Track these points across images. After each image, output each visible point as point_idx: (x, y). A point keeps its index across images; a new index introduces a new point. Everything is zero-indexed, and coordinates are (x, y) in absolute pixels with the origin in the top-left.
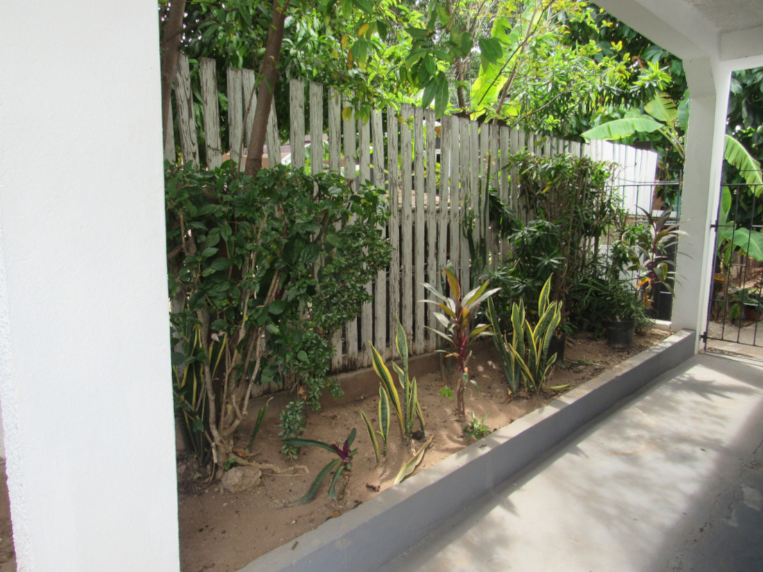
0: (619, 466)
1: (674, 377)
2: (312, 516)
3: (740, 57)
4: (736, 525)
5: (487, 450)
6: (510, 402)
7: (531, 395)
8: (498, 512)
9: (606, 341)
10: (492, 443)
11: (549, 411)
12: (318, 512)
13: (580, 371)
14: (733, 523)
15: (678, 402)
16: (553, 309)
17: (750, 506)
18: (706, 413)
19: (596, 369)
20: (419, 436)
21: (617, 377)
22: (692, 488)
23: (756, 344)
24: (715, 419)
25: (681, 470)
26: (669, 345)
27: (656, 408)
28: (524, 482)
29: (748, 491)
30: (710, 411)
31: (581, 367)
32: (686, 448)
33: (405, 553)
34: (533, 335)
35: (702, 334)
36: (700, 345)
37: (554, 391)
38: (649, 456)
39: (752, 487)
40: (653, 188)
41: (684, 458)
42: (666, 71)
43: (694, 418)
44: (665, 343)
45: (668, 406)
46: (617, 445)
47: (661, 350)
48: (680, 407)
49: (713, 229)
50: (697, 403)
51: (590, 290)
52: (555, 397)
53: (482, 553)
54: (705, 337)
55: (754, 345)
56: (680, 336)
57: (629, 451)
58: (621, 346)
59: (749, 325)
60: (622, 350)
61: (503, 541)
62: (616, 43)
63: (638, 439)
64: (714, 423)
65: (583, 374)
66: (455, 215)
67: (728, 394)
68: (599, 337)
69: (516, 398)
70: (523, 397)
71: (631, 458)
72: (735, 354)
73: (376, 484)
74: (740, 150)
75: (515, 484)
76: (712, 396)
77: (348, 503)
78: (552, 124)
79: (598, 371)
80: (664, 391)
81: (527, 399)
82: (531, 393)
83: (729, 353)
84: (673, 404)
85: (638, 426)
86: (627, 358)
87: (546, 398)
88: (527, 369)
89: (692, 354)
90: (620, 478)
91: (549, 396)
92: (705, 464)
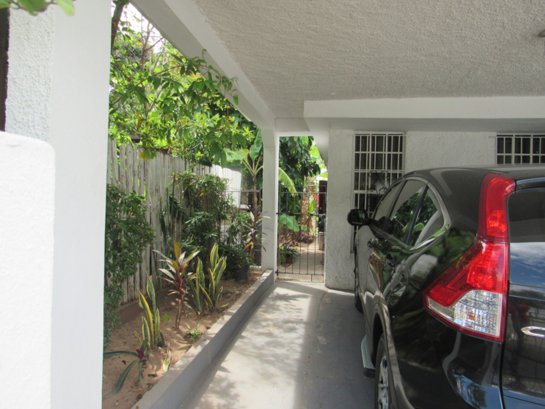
0: (265, 339)
1: (270, 294)
2: (126, 398)
3: (284, 131)
4: (320, 352)
5: (208, 341)
6: (200, 318)
7: (211, 313)
8: (219, 373)
9: (234, 280)
10: (209, 338)
11: (227, 318)
12: (128, 396)
13: (229, 297)
14: (319, 351)
15: (278, 306)
16: (222, 261)
17: (323, 343)
18: (291, 308)
19: (237, 295)
20: (161, 344)
21: (250, 297)
22: (300, 341)
23: (301, 273)
24: (297, 311)
25: (293, 335)
26: (265, 278)
27: (270, 310)
28: (225, 357)
29: (320, 338)
30: (293, 307)
31: (229, 294)
32: (291, 325)
33: (182, 406)
34: (212, 274)
35: (276, 271)
36: (275, 276)
37: (222, 308)
38: (276, 331)
39: (320, 336)
40: (240, 193)
41: (292, 330)
42: (252, 133)
43: (288, 312)
44: (263, 277)
45: (275, 308)
46: (261, 330)
47: (263, 281)
48: (280, 308)
49: (277, 215)
50: (286, 305)
51: (224, 251)
52: (224, 312)
53: (224, 393)
54: (277, 272)
55: (300, 274)
56: (268, 272)
57: (267, 332)
58: (243, 281)
59: (289, 266)
60: (244, 283)
61: (231, 385)
62: (231, 117)
63: (268, 325)
64: (297, 312)
65: (232, 298)
66: (154, 209)
67: (298, 299)
68: (229, 278)
69: (204, 315)
70: (207, 314)
71: (270, 335)
72: (290, 280)
73: (154, 373)
74: (283, 174)
75: (221, 359)
76: (291, 301)
77: (143, 386)
78: (200, 157)
79: (239, 296)
80: (269, 301)
81: (210, 315)
82: (211, 311)
83: (288, 280)
84: (276, 307)
85: (266, 320)
86: (249, 287)
87: (219, 313)
88: (208, 297)
89: (273, 282)
90: (268, 344)
91: (221, 312)
92: (301, 330)
